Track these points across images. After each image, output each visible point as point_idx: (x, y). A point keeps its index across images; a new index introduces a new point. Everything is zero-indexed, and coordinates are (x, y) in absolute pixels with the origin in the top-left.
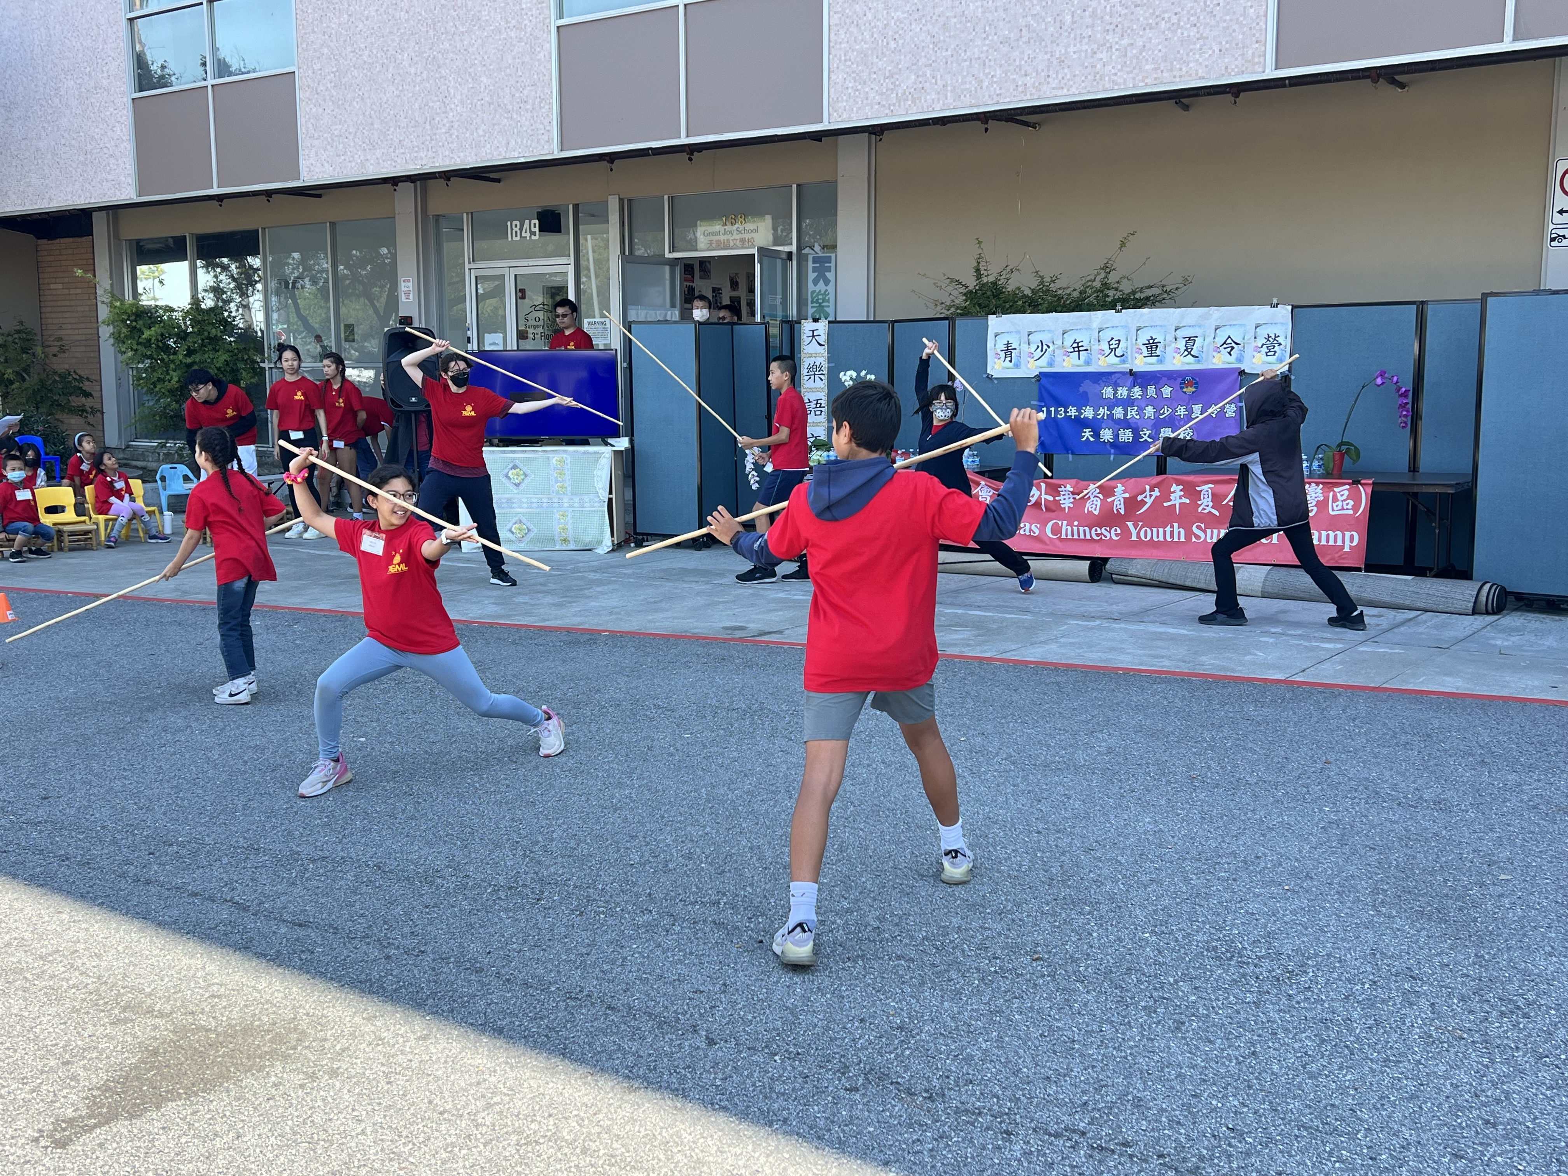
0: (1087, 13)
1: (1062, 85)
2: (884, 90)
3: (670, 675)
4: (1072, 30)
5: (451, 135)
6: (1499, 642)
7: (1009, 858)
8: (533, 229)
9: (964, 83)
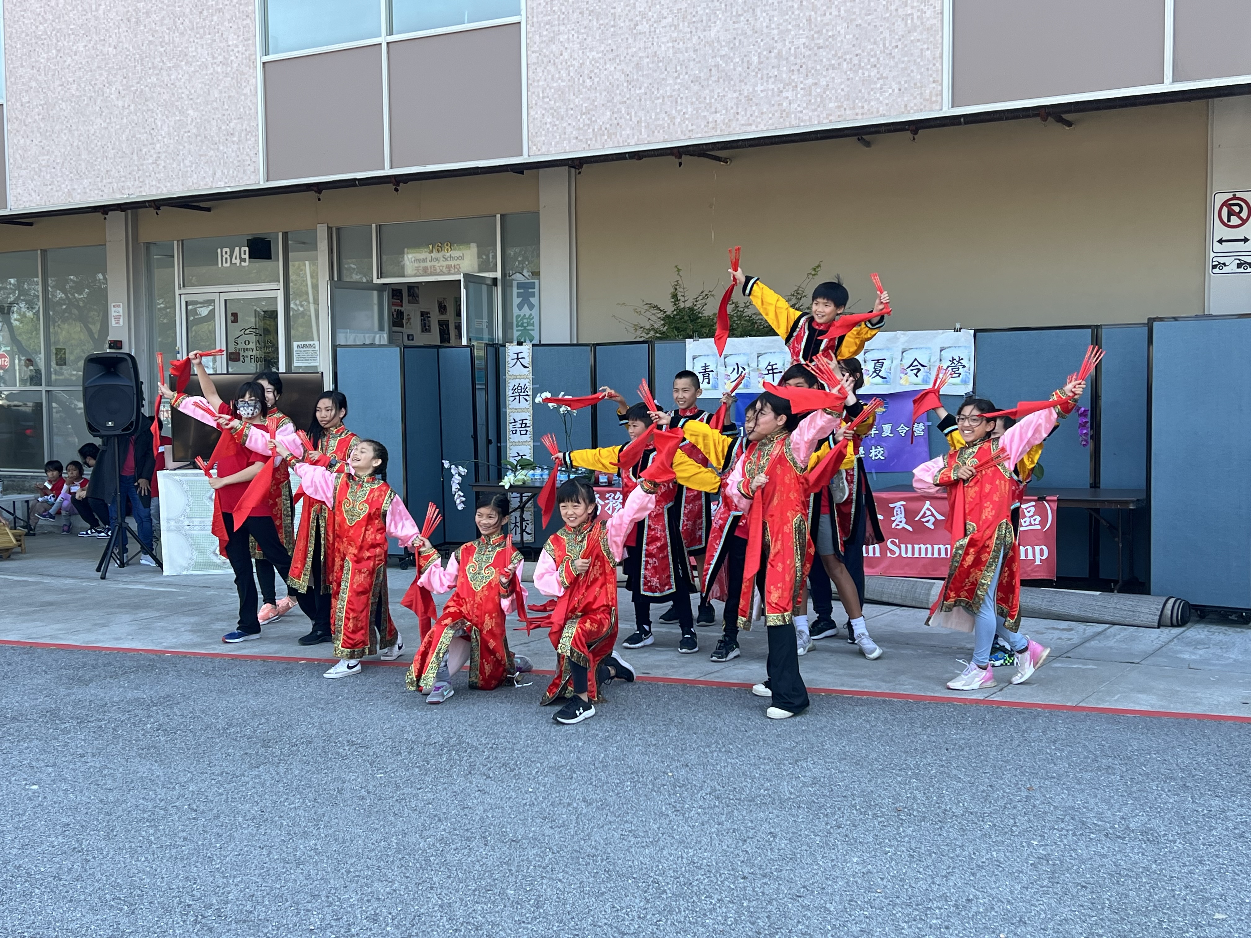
0: (773, 55)
1: (750, 122)
2: (581, 126)
3: (367, 706)
4: (759, 70)
5: (158, 165)
6: (1186, 656)
7: (714, 910)
8: (243, 256)
9: (657, 119)
